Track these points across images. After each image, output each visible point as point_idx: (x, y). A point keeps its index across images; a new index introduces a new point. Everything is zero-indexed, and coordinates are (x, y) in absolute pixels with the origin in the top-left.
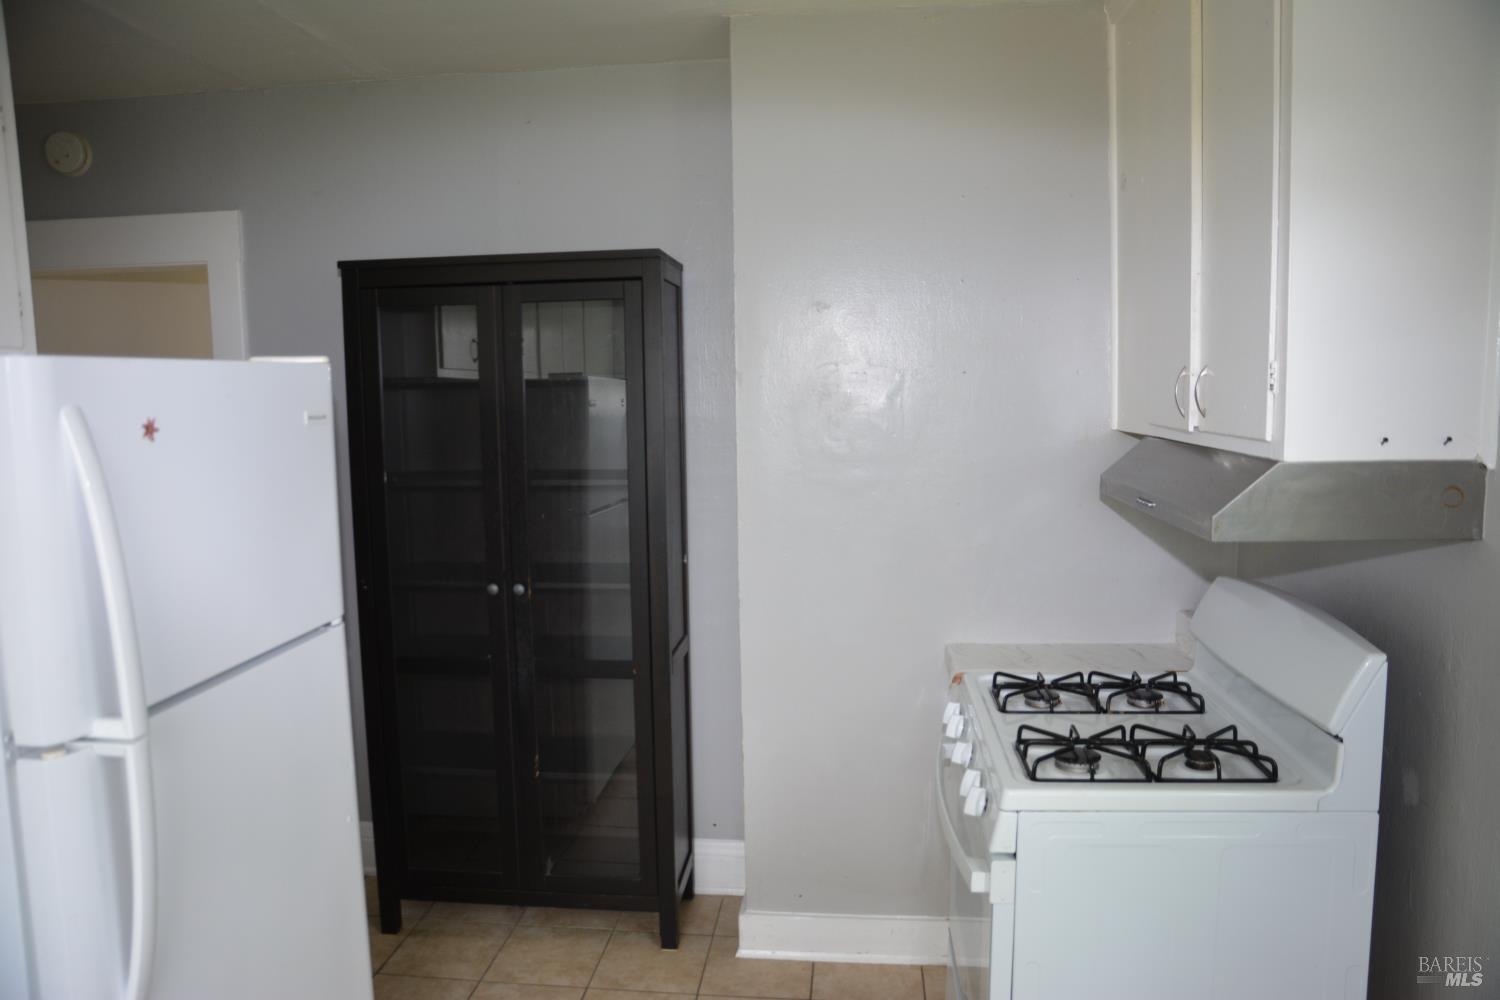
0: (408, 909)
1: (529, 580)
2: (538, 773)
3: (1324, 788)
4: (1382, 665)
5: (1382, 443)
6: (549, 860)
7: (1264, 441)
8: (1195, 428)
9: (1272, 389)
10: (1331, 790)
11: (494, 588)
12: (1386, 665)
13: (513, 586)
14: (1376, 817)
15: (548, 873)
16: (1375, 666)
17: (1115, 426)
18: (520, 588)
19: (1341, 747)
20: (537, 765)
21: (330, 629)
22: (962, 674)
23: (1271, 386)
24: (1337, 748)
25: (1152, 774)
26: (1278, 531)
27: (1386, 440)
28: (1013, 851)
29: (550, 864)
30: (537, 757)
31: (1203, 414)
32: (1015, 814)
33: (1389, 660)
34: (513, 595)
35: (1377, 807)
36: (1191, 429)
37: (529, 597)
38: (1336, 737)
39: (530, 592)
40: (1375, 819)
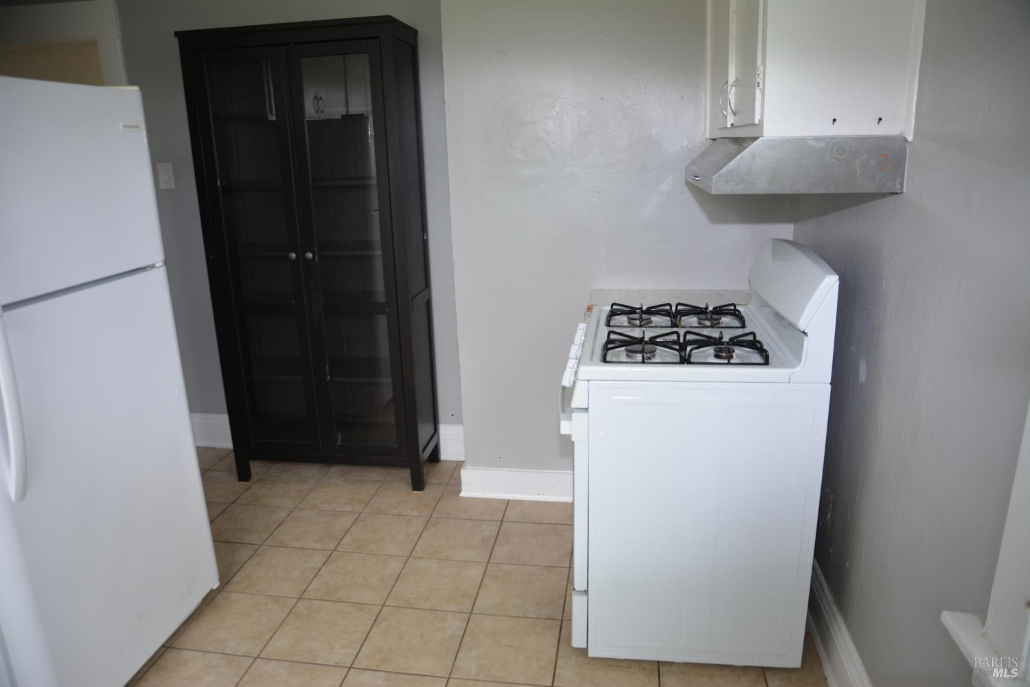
0: (255, 467)
1: (316, 250)
2: (328, 378)
3: (794, 367)
4: (835, 282)
5: (833, 123)
6: (339, 434)
7: (755, 124)
8: (732, 124)
9: (758, 86)
10: (797, 369)
11: (294, 255)
12: (838, 283)
13: (305, 253)
14: (829, 387)
15: (339, 443)
16: (830, 285)
17: (708, 137)
18: (310, 255)
19: (806, 339)
20: (328, 373)
21: (154, 269)
22: (593, 305)
23: (759, 83)
24: (803, 340)
25: (685, 359)
26: (761, 187)
27: (834, 120)
28: (586, 407)
29: (340, 437)
30: (327, 367)
31: (734, 114)
32: (587, 382)
33: (840, 279)
34: (306, 260)
35: (830, 381)
36: (729, 126)
37: (317, 261)
38: (804, 332)
39: (317, 258)
40: (828, 388)
